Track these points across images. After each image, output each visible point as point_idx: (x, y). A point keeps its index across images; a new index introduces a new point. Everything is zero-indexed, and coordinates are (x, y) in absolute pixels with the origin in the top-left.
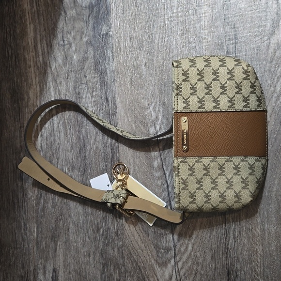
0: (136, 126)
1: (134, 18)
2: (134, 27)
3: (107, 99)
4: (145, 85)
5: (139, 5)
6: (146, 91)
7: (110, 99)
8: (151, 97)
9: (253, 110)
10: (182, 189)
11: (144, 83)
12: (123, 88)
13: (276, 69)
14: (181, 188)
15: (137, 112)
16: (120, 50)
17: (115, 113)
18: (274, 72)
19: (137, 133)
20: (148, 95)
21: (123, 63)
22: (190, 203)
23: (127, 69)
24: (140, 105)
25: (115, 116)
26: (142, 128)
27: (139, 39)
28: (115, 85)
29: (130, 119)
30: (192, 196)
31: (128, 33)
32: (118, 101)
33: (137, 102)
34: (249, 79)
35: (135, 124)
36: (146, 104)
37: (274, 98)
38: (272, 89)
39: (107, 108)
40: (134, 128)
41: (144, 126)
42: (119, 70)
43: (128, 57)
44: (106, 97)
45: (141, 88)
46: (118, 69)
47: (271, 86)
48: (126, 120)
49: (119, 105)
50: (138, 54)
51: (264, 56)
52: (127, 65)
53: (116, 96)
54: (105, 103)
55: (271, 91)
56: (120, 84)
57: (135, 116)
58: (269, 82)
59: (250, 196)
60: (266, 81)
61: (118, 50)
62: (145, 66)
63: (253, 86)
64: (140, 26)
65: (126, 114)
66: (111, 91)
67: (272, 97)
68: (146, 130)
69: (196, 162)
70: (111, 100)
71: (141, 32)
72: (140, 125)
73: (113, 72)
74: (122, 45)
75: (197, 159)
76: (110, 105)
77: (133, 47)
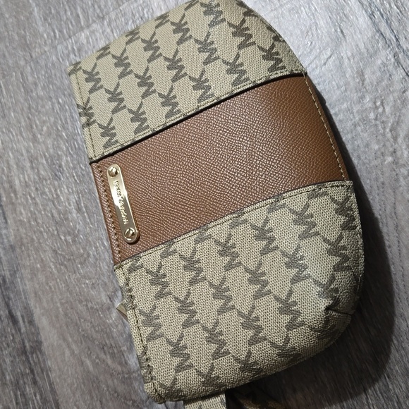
0: (93, 362)
1: (29, 118)
2: (34, 135)
3: (12, 317)
4: (89, 255)
5: (33, 87)
6: (95, 265)
7: (19, 314)
8: (109, 277)
9: (259, 82)
10: (148, 340)
11: (84, 249)
12: (41, 277)
13: (380, 110)
14: (144, 336)
15: (87, 326)
16: (16, 195)
17: (37, 346)
18: (376, 119)
19: (101, 378)
20: (103, 274)
21: (29, 222)
22: (177, 371)
23: (41, 232)
24: (90, 305)
25: (41, 351)
26: (109, 361)
27: (50, 156)
28: (22, 278)
29: (74, 347)
30: (177, 349)
31: (24, 152)
32: (37, 312)
33: (81, 302)
34: (224, 20)
35: (89, 356)
36: (104, 299)
37: (401, 179)
38: (390, 159)
39: (18, 339)
40: (91, 368)
41: (113, 356)
42: (25, 241)
43: (36, 204)
44: (10, 312)
45: (81, 264)
46: (21, 238)
47: (383, 154)
48: (67, 352)
49: (43, 322)
50: (56, 190)
51: (338, 92)
52: (38, 223)
53: (32, 303)
54: (10, 329)
55: (389, 164)
56: (34, 273)
57: (86, 338)
58: (376, 147)
59: (320, 295)
60: (367, 145)
61: (11, 198)
62: (79, 210)
63: (240, 30)
64: (45, 128)
65: (65, 340)
66: (18, 293)
67: (397, 180)
68: (120, 363)
69: (163, 256)
70: (22, 316)
71: (49, 142)
72: (102, 356)
73: (12, 248)
74: (17, 182)
75: (162, 248)
76: (23, 330)
77: (42, 179)
